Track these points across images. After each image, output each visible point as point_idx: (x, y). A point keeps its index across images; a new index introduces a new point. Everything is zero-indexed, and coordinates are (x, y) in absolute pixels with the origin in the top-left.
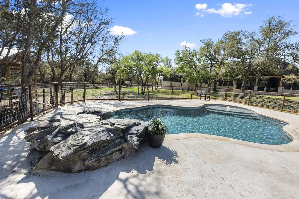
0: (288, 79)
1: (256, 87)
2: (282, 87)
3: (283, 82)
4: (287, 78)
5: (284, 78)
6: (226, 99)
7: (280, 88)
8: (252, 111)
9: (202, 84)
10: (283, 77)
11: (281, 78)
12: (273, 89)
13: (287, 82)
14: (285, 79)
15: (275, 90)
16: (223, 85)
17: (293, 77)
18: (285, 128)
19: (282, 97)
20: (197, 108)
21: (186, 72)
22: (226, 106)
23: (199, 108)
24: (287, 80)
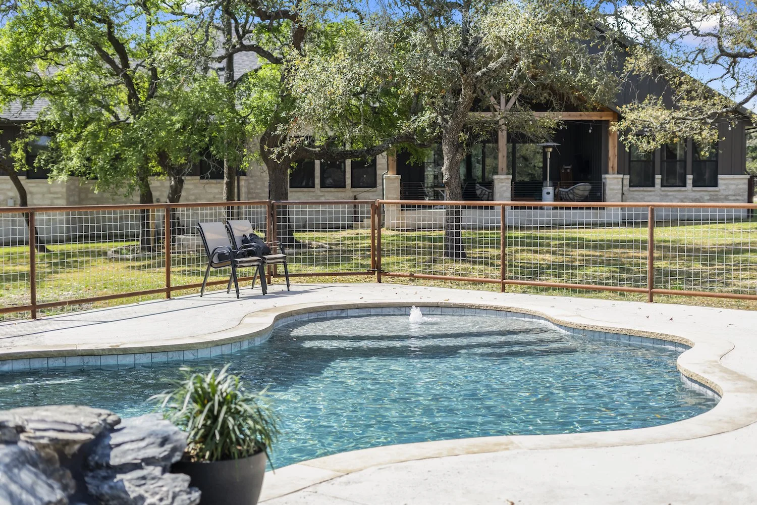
0: (640, 127)
1: (503, 184)
2: (618, 173)
3: (621, 146)
4: (633, 123)
5: (624, 125)
6: (378, 271)
7: (613, 182)
8: (533, 316)
9: (180, 182)
10: (619, 118)
11: (607, 123)
12: (583, 188)
13: (637, 148)
14: (628, 130)
15: (591, 191)
16: (317, 181)
17: (657, 118)
18: (686, 362)
19: (641, 234)
20: (245, 346)
21: (54, 90)
22: (403, 309)
23: (258, 342)
24: (637, 135)
